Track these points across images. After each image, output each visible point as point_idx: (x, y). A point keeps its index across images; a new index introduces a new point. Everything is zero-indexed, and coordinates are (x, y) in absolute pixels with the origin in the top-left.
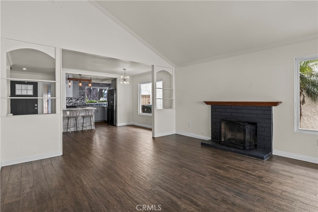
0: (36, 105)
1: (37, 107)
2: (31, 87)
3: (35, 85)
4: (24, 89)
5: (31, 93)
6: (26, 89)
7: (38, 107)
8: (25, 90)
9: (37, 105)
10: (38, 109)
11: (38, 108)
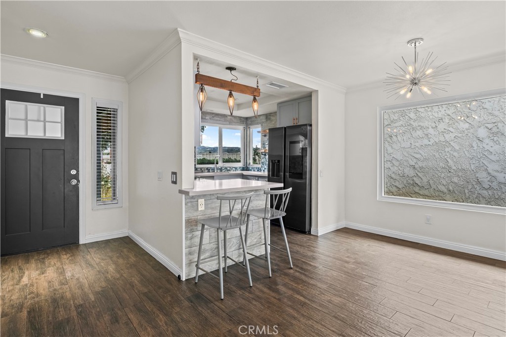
0: (73, 172)
1: (76, 177)
2: (57, 113)
3: (71, 106)
4: (36, 119)
5: (56, 132)
6: (42, 119)
7: (80, 179)
8: (38, 121)
9: (78, 171)
10: (81, 186)
11: (79, 181)
